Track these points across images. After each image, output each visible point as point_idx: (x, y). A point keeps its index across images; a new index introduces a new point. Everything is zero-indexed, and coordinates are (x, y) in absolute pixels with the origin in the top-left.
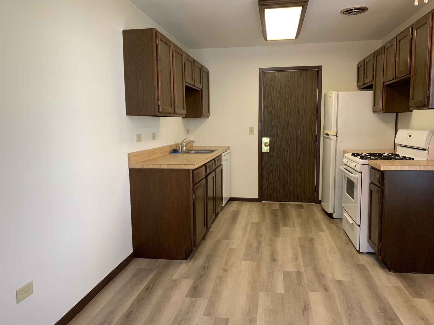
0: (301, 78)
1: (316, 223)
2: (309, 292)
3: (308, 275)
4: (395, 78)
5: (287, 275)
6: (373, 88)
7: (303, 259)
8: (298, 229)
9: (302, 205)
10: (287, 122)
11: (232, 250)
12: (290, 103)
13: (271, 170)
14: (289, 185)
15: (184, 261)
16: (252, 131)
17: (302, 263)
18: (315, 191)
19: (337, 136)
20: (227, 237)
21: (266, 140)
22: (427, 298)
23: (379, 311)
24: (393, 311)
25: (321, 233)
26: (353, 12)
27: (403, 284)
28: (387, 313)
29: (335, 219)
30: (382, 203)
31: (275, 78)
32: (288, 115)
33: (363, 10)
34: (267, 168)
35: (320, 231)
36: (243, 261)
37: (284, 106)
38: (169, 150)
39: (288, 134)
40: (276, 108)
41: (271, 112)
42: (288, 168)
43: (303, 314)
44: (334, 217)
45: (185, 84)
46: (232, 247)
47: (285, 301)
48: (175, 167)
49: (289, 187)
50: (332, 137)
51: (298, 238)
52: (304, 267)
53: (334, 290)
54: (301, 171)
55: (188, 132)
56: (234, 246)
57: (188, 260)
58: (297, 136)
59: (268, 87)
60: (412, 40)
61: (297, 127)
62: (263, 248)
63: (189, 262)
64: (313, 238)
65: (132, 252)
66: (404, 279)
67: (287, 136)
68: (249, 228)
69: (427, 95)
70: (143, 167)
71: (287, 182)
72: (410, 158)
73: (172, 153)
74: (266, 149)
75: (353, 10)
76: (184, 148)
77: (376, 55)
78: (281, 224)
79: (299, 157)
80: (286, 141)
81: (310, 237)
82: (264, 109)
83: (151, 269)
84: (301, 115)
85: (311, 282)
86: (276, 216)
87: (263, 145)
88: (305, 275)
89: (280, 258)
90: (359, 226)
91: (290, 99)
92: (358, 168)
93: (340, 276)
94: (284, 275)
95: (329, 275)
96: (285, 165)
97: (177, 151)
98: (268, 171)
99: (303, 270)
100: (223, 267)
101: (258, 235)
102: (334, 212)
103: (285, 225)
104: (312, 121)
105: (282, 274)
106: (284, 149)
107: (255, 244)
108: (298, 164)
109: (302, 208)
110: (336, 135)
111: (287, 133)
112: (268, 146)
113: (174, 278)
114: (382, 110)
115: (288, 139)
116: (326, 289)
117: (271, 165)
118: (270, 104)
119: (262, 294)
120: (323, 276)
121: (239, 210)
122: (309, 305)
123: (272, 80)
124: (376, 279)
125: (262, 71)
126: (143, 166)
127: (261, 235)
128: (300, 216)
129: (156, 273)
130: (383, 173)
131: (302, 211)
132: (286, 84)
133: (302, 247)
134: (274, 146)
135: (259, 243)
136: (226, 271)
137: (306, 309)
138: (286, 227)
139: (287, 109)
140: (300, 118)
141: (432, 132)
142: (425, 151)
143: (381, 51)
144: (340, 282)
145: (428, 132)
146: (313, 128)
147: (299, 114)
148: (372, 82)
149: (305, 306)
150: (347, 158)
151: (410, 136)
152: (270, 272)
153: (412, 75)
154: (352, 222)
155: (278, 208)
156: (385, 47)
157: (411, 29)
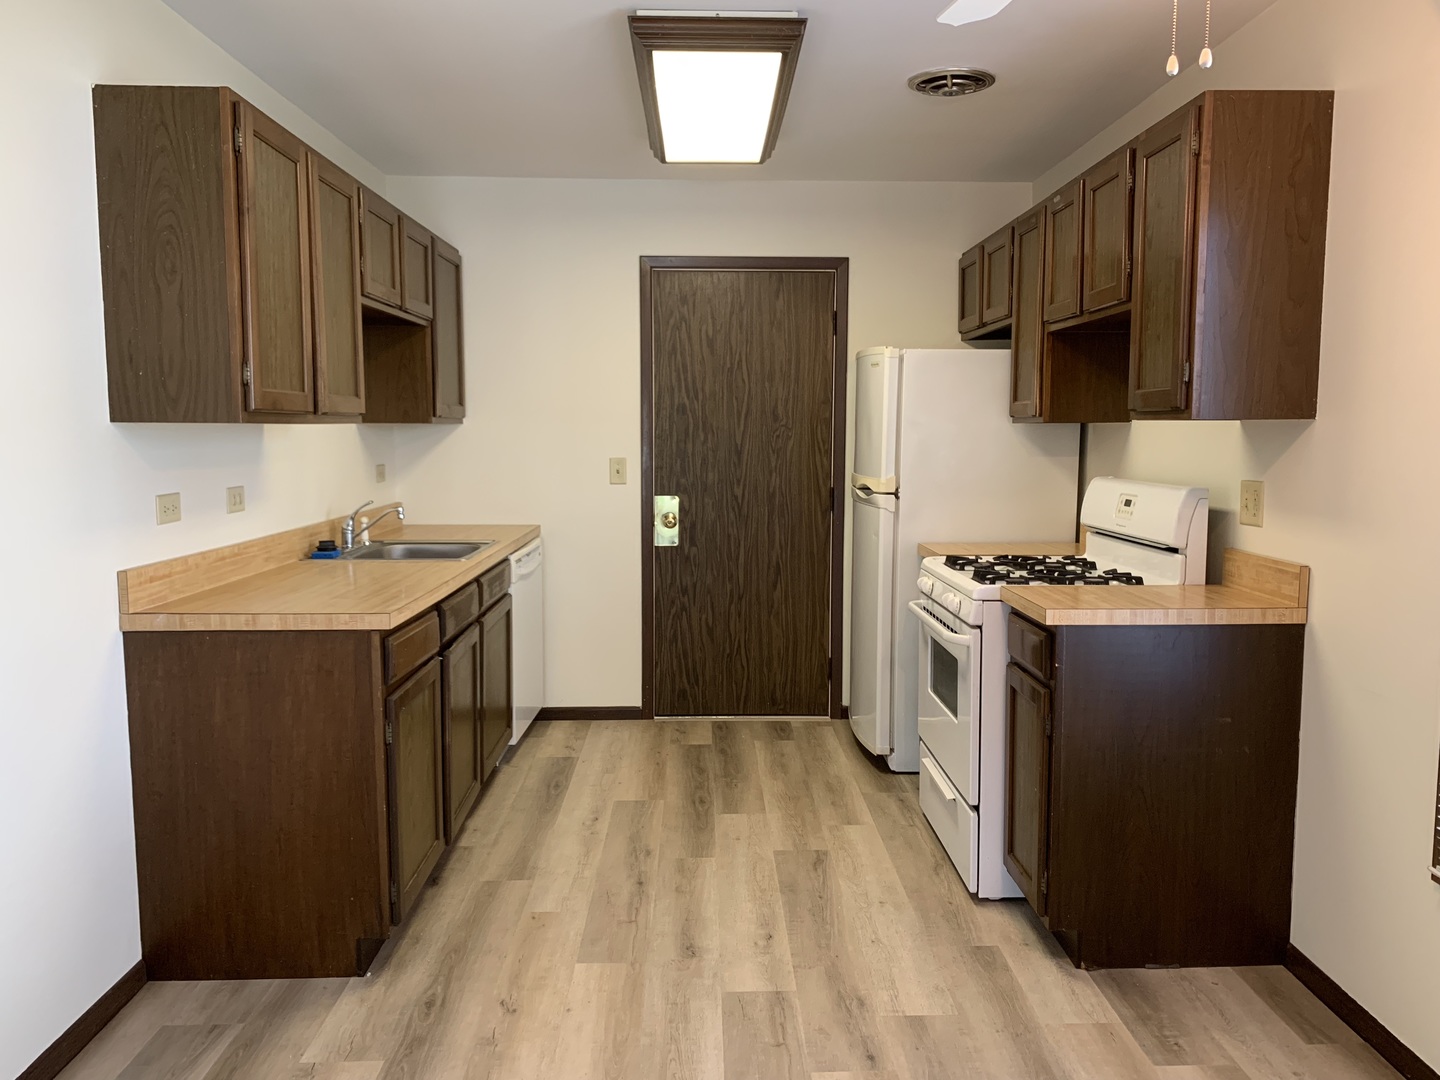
0: (781, 296)
1: (835, 791)
3: (810, 1003)
4: (1082, 312)
5: (736, 1007)
6: (1010, 338)
7: (790, 939)
8: (774, 818)
9: (788, 724)
10: (736, 445)
11: (539, 921)
12: (746, 381)
13: (683, 608)
14: (744, 658)
15: (352, 979)
16: (618, 472)
17: (788, 957)
18: (830, 677)
19: (897, 497)
20: (522, 867)
21: (668, 505)
22: (1199, 1062)
25: (852, 832)
26: (950, 84)
29: (894, 773)
30: (1050, 738)
31: (694, 294)
32: (739, 421)
33: (978, 80)
34: (673, 602)
35: (849, 823)
36: (577, 966)
37: (725, 391)
38: (302, 546)
39: (742, 483)
40: (700, 397)
41: (682, 409)
42: (740, 598)
44: (893, 767)
45: (360, 300)
46: (538, 910)
48: (313, 622)
49: (745, 664)
50: (881, 499)
51: (776, 853)
52: (795, 972)
53: (897, 1056)
54: (784, 610)
55: (381, 473)
56: (548, 905)
57: (369, 974)
58: (771, 490)
59: (672, 321)
60: (1132, 191)
61: (769, 460)
62: (653, 905)
63: (370, 983)
64: (826, 853)
65: (140, 957)
66: (1124, 993)
67: (738, 492)
68: (604, 827)
69: (1183, 375)
70: (182, 622)
71: (739, 646)
72: (1128, 579)
73: (314, 557)
74: (667, 536)
75: (949, 78)
76: (365, 536)
77: (1017, 232)
78: (717, 803)
79: (778, 563)
80: (733, 509)
81: (815, 847)
82: (659, 397)
83: (215, 1027)
84: (783, 423)
85: (821, 1030)
86: (701, 771)
87: (658, 522)
88: (797, 1002)
89: (711, 940)
90: (976, 808)
91: (744, 367)
92: (970, 612)
93: (917, 1003)
94: (724, 1013)
95: (880, 999)
96: (732, 591)
97: (334, 549)
98: (673, 611)
99: (790, 986)
100: (503, 997)
101: (638, 851)
102: (892, 750)
103: (731, 807)
104: (818, 443)
105: (720, 1008)
106: (729, 536)
107: (625, 889)
108: (775, 587)
109: (788, 739)
110: (896, 495)
111: (739, 481)
112: (675, 525)
113: (307, 1058)
114: (1040, 415)
115: (740, 501)
116: (871, 1058)
117: (685, 592)
118: (679, 380)
120: (861, 1003)
121: (574, 755)
123: (684, 300)
124: (1033, 999)
125: (652, 267)
126: (181, 620)
127: (648, 853)
128: (780, 765)
129: (230, 1045)
130: (1050, 634)
131: (789, 747)
132: (732, 313)
133: (789, 888)
134: (693, 526)
135: (640, 883)
136: (514, 1011)
138: (734, 815)
139: (734, 400)
140: (778, 433)
141: (1197, 493)
142: (1177, 555)
143: (1034, 220)
144: (917, 1025)
145: (1183, 493)
146: (819, 468)
147: (776, 418)
148: (1007, 318)
150: (931, 573)
151: (1129, 504)
152: (675, 1004)
153: (1135, 305)
154: (951, 793)
155: (709, 742)
156: (1046, 208)
157: (1128, 155)
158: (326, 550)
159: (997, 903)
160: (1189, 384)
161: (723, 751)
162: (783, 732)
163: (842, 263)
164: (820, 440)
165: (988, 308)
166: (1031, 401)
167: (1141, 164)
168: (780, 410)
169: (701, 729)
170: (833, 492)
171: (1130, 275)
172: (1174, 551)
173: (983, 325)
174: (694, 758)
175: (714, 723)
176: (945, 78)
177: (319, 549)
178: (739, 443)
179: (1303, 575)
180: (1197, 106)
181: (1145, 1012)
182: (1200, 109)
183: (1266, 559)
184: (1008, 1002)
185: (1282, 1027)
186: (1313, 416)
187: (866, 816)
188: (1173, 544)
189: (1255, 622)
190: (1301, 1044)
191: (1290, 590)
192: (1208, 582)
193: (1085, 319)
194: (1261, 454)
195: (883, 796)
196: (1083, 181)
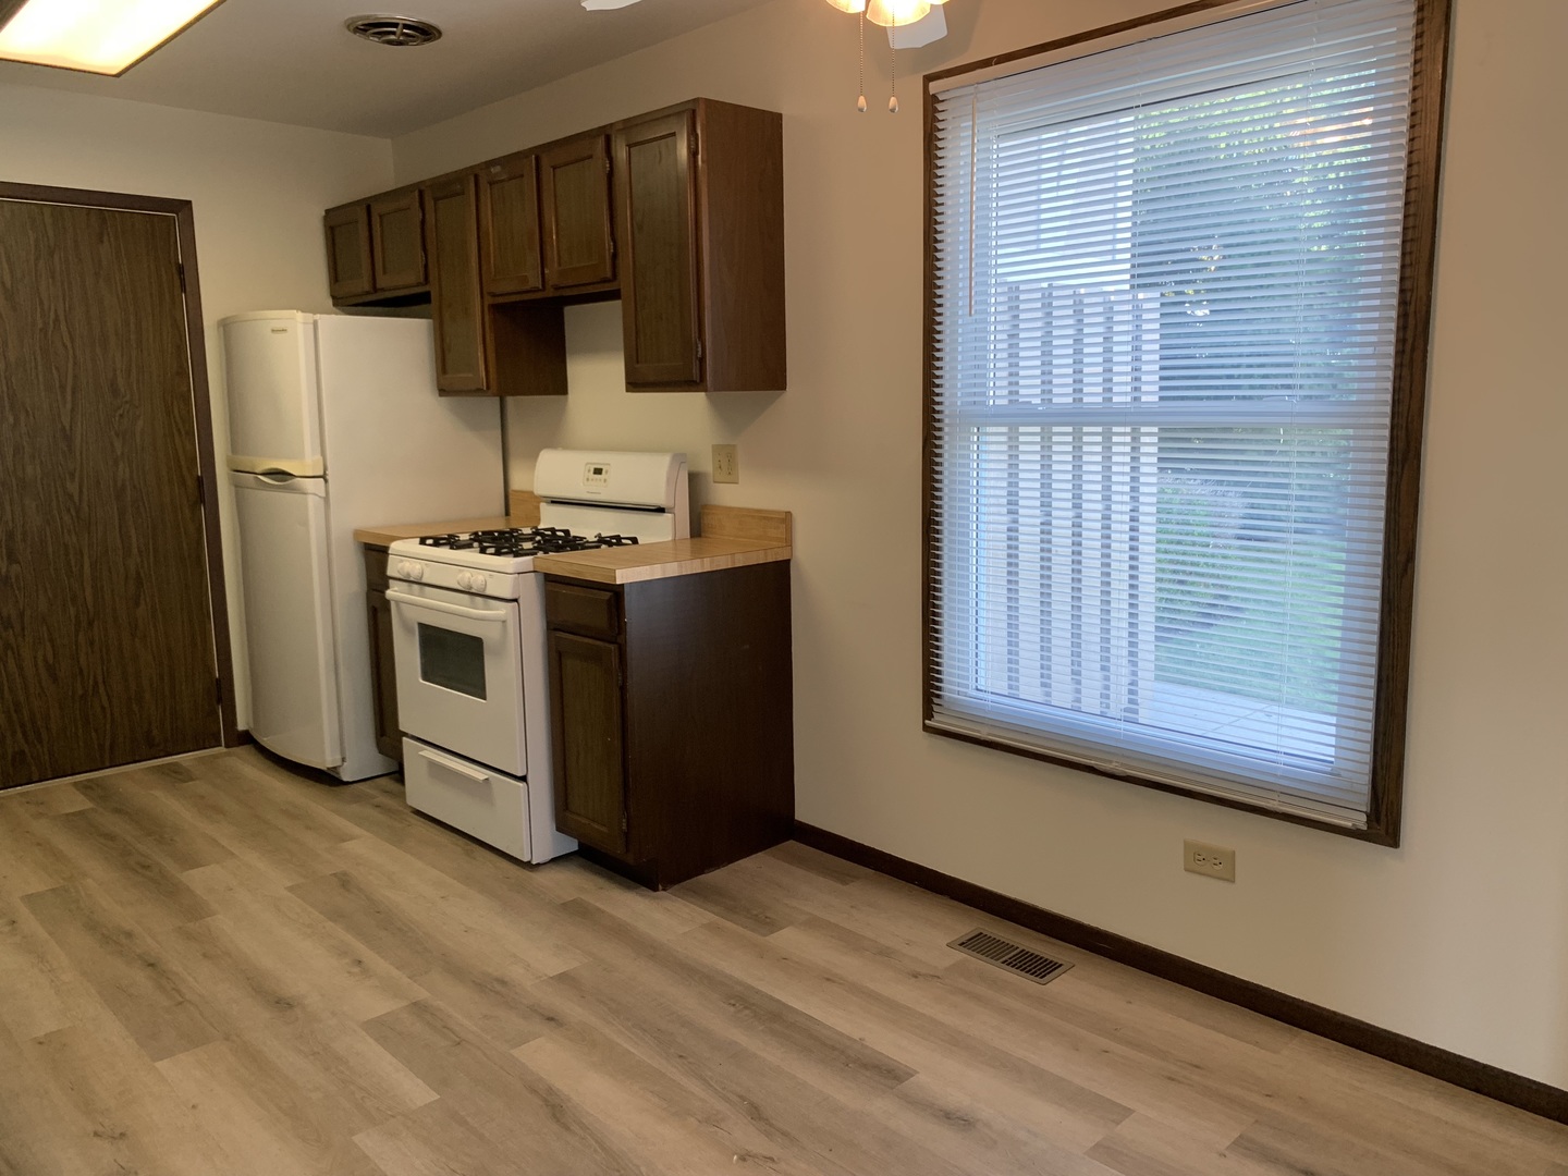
0: (106, 241)
1: (298, 816)
2: (515, 1052)
3: (455, 1001)
4: (543, 285)
5: (381, 1029)
6: (428, 307)
7: (383, 957)
8: (253, 858)
9: (177, 764)
10: (64, 428)
11: (54, 1048)
12: (69, 345)
14: (104, 698)
17: (395, 973)
18: (220, 699)
19: (326, 481)
22: (791, 923)
23: (732, 1009)
24: (758, 992)
25: (354, 847)
26: (396, 33)
27: (714, 913)
28: (754, 1004)
29: (348, 782)
30: (623, 689)
32: (64, 397)
33: (424, 33)
35: (344, 841)
36: (158, 1065)
37: (39, 359)
39: (77, 479)
42: (90, 624)
43: (568, 1129)
44: (345, 779)
46: (39, 1032)
47: (469, 1119)
50: (304, 484)
51: (291, 889)
52: (415, 981)
53: (573, 1010)
54: (152, 630)
56: (46, 1024)
58: (119, 483)
60: (610, 177)
61: (113, 447)
62: (191, 979)
64: (345, 874)
67: (73, 488)
68: (31, 924)
69: (697, 352)
72: (619, 541)
75: (400, 27)
77: (432, 194)
78: (170, 866)
79: (138, 573)
80: (68, 510)
81: (328, 871)
84: (127, 399)
85: (486, 1017)
86: (110, 837)
88: (441, 1004)
90: (523, 779)
92: (499, 588)
93: (555, 965)
94: (376, 1040)
95: (515, 972)
96: (77, 615)
99: (422, 994)
100: (90, 1129)
101: (115, 940)
102: (343, 760)
103: (190, 861)
104: (177, 424)
105: (368, 1038)
106: (65, 545)
107: (140, 978)
108: (137, 603)
109: (190, 779)
110: (324, 477)
111: (72, 475)
114: (488, 388)
115: (76, 498)
116: (551, 1019)
119: (368, 1141)
120: (503, 982)
122: (550, 1090)
124: (642, 927)
127: (129, 935)
128: (209, 808)
130: (617, 593)
131: (200, 788)
133: (337, 915)
135: (152, 965)
137: (556, 1108)
138: (201, 869)
139: (54, 371)
140: (121, 412)
141: (679, 458)
142: (665, 514)
143: (456, 185)
144: (564, 979)
145: (665, 461)
146: (180, 451)
147: (115, 392)
148: (418, 285)
149: (546, 1100)
150: (407, 556)
151: (598, 471)
152: (314, 1054)
153: (625, 282)
154: (480, 774)
155: (89, 805)
156: (476, 177)
157: (601, 142)
159: (549, 865)
160: (702, 360)
161: (117, 811)
162: (177, 775)
163: (185, 206)
164: (178, 419)
166: (476, 372)
167: (620, 152)
168: (120, 381)
169: (64, 793)
170: (200, 481)
171: (615, 256)
172: (661, 510)
173: (378, 290)
174: (78, 823)
175: (75, 784)
176: (395, 24)
178: (68, 428)
179: (786, 519)
180: (690, 111)
182: (693, 113)
183: (748, 510)
184: (621, 933)
185: (820, 880)
186: (781, 386)
187: (357, 830)
188: (660, 501)
189: (760, 561)
190: (839, 886)
191: (778, 532)
192: (692, 536)
193: (550, 293)
194: (733, 420)
195: (355, 808)
196: (538, 153)
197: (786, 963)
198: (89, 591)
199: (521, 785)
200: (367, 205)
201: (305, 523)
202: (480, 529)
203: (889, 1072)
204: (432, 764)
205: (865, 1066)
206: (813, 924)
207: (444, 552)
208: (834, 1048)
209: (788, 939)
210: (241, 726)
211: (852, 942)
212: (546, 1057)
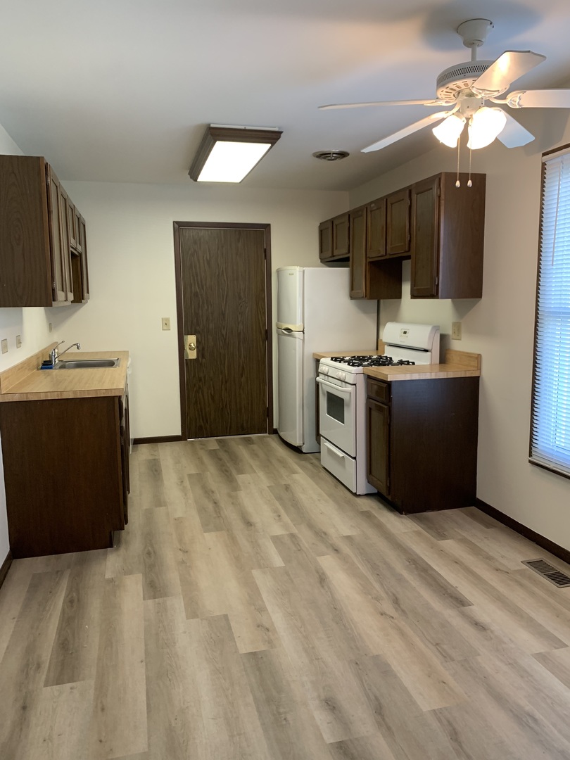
0: (240, 241)
1: (282, 462)
2: (318, 558)
3: (306, 537)
4: (386, 254)
5: (277, 540)
6: (349, 263)
7: (288, 516)
8: (261, 474)
9: (250, 438)
10: (222, 311)
11: (179, 521)
12: (226, 281)
13: (200, 388)
14: (229, 410)
15: (108, 549)
16: (166, 323)
17: (289, 521)
18: (268, 416)
19: (304, 333)
20: (159, 502)
21: (191, 340)
22: (453, 538)
23: (408, 563)
24: (422, 560)
25: (296, 476)
26: (332, 156)
27: (421, 527)
28: (417, 564)
29: (305, 453)
31: (200, 240)
32: (223, 299)
33: (343, 155)
34: (195, 385)
35: (293, 473)
36: (205, 534)
37: (216, 285)
38: (36, 364)
39: (225, 329)
40: (205, 287)
41: (196, 295)
42: (226, 382)
43: (323, 587)
44: (304, 451)
45: (71, 249)
46: (176, 516)
47: (291, 575)
49: (229, 412)
50: (297, 334)
51: (268, 487)
52: (295, 527)
53: (346, 549)
54: (246, 387)
56: (179, 514)
57: (115, 547)
58: (239, 331)
59: (190, 252)
60: (410, 207)
61: (238, 318)
62: (225, 510)
63: (118, 550)
64: (289, 485)
66: (420, 521)
67: (224, 333)
68: (187, 483)
69: (435, 282)
71: (226, 404)
72: (408, 363)
74: (192, 355)
75: (332, 154)
78: (234, 472)
79: (243, 365)
80: (222, 340)
81: (283, 483)
82: (185, 288)
83: (58, 572)
84: (244, 300)
85: (313, 544)
86: (220, 460)
87: (187, 348)
88: (300, 536)
89: (256, 518)
90: (355, 458)
91: (225, 274)
92: (350, 379)
93: (347, 532)
94: (273, 543)
95: (332, 531)
96: (222, 379)
98: (195, 389)
99: (295, 531)
100: (179, 548)
101: (208, 493)
102: (303, 444)
103: (241, 472)
105: (271, 541)
106: (220, 353)
107: (210, 506)
108: (242, 376)
109: (253, 444)
110: (303, 331)
111: (224, 327)
112: (195, 349)
113: (108, 575)
114: (365, 295)
115: (225, 336)
116: (336, 550)
117: (200, 380)
118: (194, 280)
119: (256, 573)
120: (325, 534)
121: (157, 458)
122: (324, 573)
123: (195, 242)
124: (389, 526)
125: (180, 227)
126: (27, 396)
127: (213, 492)
128: (254, 455)
130: (389, 384)
131: (255, 447)
132: (218, 249)
133: (279, 499)
134: (203, 349)
135: (215, 503)
136: (187, 551)
137: (322, 579)
138: (243, 475)
139: (221, 291)
140: (241, 305)
141: (436, 328)
142: (428, 353)
143: (361, 213)
144: (349, 538)
145: (429, 328)
146: (260, 320)
147: (240, 298)
148: (347, 254)
149: (320, 576)
150: (327, 365)
151: (405, 333)
152: (252, 542)
153: (412, 253)
154: (341, 454)
155: (218, 448)
156: (367, 208)
157: (408, 191)
158: (47, 365)
160: (438, 285)
161: (226, 451)
162: (249, 441)
163: (267, 226)
164: (260, 308)
165: (336, 249)
166: (362, 290)
167: (414, 196)
168: (242, 294)
169: (212, 443)
170: (266, 331)
171: (410, 241)
172: (426, 351)
173: (333, 256)
174: (213, 454)
175: (217, 440)
176: (330, 154)
177: (43, 365)
178: (224, 310)
179: (479, 358)
180: (439, 176)
181: (429, 525)
182: (440, 179)
183: (463, 352)
184: (380, 527)
185: (477, 525)
186: (480, 296)
187: (300, 471)
188: (427, 348)
189: (462, 376)
190: (485, 529)
191: (474, 363)
192: (440, 363)
193: (388, 257)
194: (461, 311)
195: (303, 462)
196: (386, 199)
197: (442, 553)
198: (226, 372)
199: (354, 461)
200: (332, 221)
201: (295, 350)
202: (356, 355)
203: (461, 601)
204: (329, 450)
205: (451, 597)
206: (463, 541)
207: (336, 364)
208: (442, 587)
209: (449, 545)
210: (275, 427)
211: (475, 550)
212: (328, 563)
